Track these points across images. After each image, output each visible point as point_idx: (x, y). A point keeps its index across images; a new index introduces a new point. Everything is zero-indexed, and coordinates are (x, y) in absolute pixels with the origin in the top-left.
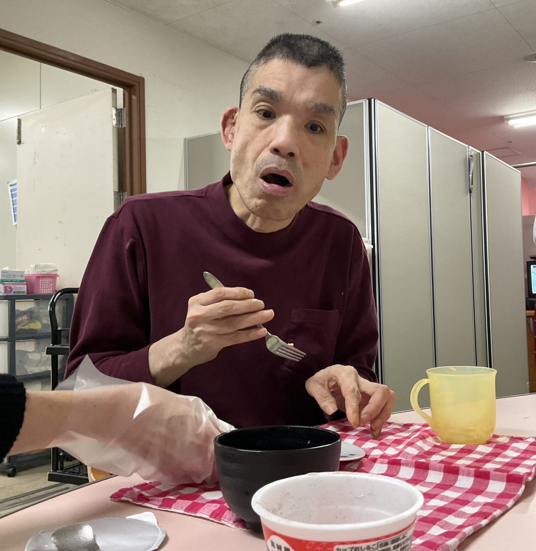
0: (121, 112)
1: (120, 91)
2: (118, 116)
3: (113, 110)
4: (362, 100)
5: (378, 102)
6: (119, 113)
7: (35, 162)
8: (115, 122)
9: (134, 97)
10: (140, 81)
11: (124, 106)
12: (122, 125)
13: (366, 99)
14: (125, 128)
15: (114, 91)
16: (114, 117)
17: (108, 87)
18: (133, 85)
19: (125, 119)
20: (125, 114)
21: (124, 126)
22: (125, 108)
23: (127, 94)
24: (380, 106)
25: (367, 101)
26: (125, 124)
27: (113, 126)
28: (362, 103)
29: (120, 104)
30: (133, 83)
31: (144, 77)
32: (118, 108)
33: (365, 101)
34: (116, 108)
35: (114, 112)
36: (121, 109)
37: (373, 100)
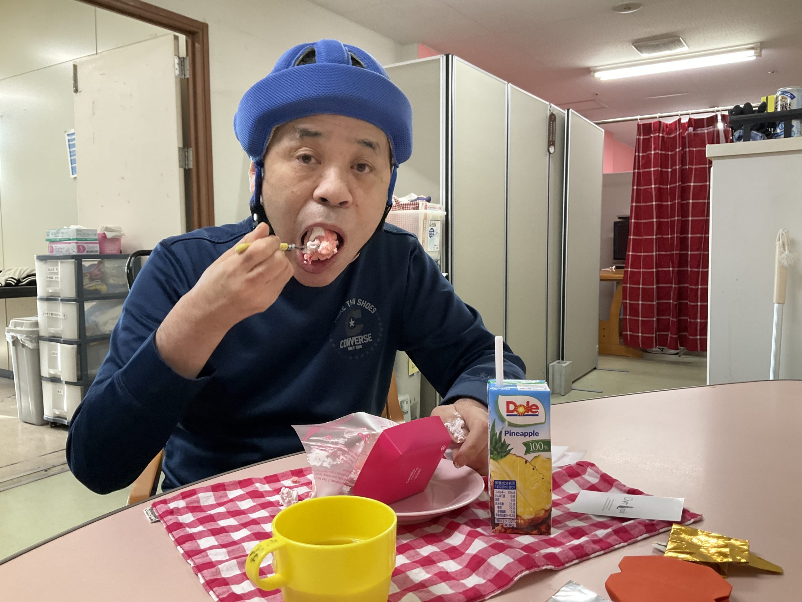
0: (184, 61)
1: (182, 38)
2: (180, 64)
3: (176, 59)
4: (439, 56)
5: (456, 58)
6: (182, 61)
7: (94, 113)
8: (177, 72)
9: (197, 45)
10: (204, 27)
11: (187, 55)
12: (185, 75)
13: (443, 55)
14: (188, 79)
15: (176, 38)
16: (177, 66)
17: (169, 34)
18: (197, 32)
19: (188, 68)
20: (188, 63)
21: (188, 76)
22: (188, 57)
23: (190, 41)
24: (457, 62)
25: (445, 57)
26: (188, 75)
27: (176, 77)
28: (439, 59)
29: (183, 52)
30: (196, 30)
31: (207, 22)
32: (181, 56)
33: (443, 57)
34: (179, 58)
35: (177, 61)
36: (184, 58)
37: (450, 56)
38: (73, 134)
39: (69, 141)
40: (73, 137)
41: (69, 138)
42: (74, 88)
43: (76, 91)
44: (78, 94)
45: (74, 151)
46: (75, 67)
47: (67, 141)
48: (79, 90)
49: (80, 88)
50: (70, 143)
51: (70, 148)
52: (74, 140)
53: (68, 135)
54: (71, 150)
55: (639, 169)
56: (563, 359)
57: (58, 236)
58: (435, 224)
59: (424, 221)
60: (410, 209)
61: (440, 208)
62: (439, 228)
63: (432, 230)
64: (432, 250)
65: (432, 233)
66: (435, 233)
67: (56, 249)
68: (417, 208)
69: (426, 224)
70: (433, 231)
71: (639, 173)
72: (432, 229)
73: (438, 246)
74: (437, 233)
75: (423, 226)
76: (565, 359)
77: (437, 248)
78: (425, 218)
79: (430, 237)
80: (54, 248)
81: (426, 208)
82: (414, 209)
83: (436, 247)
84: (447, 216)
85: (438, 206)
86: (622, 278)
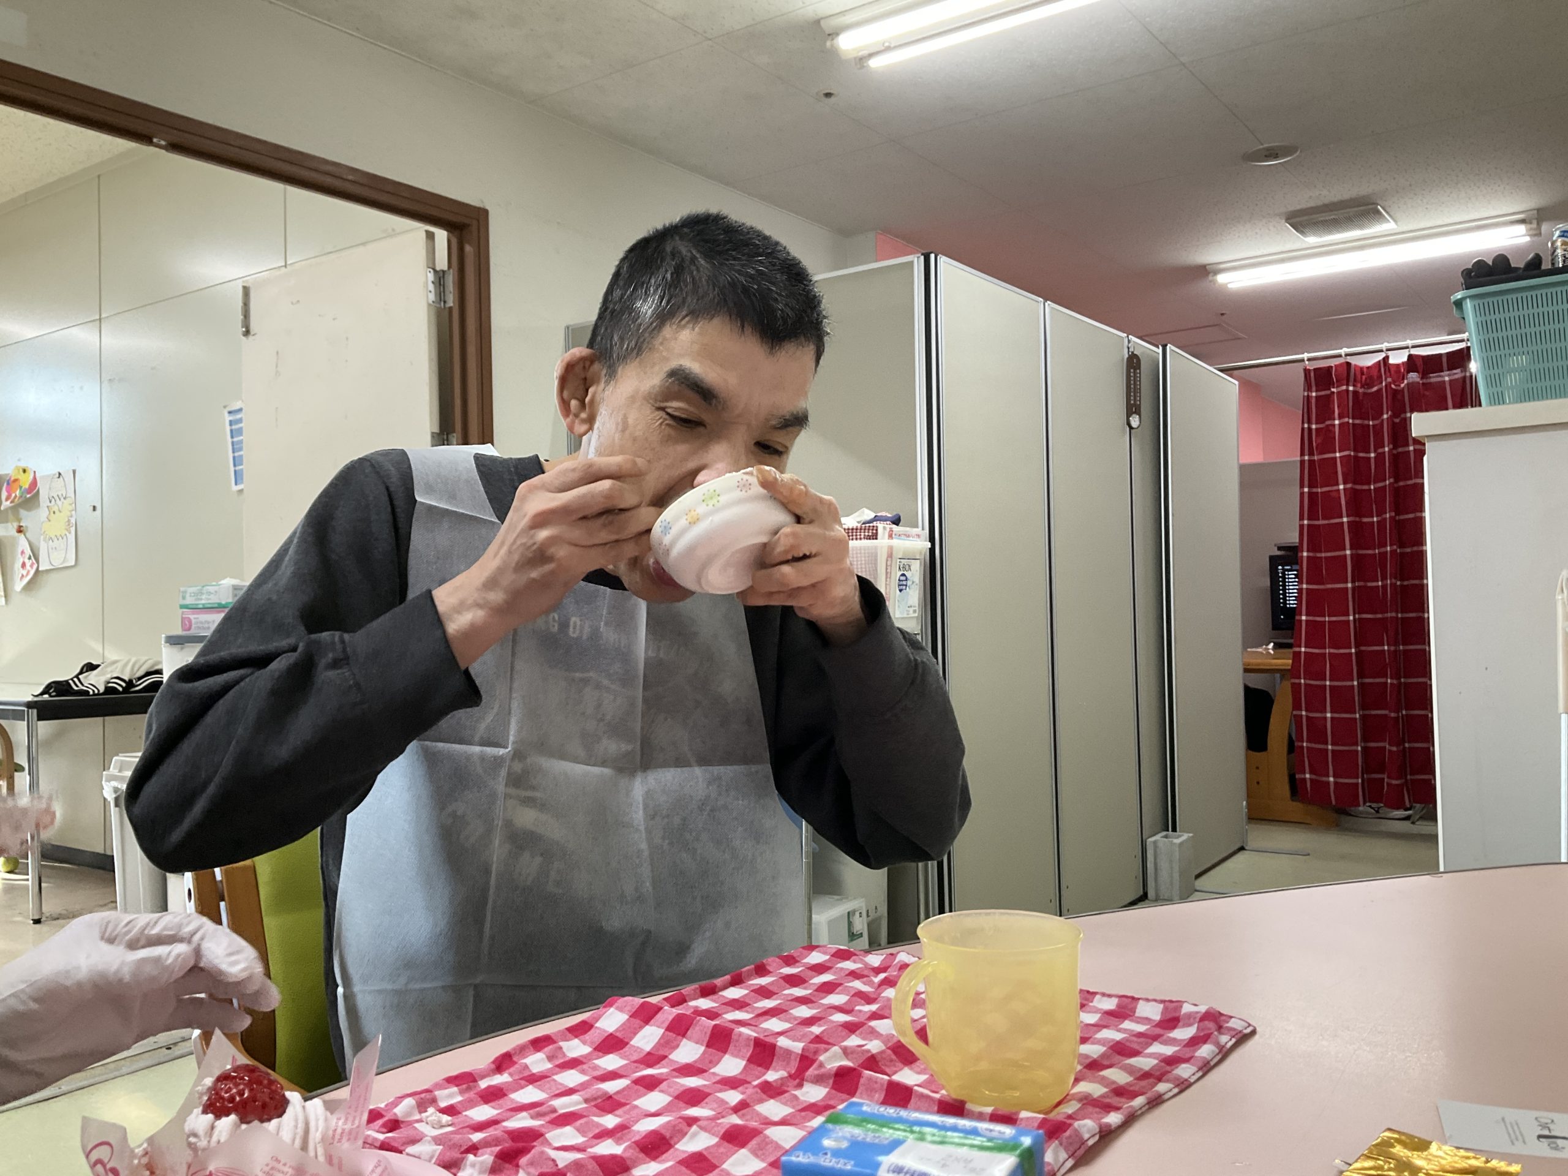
0: (444, 277)
1: (441, 236)
2: (438, 284)
3: (429, 274)
4: (912, 256)
5: (943, 260)
6: (440, 278)
7: (277, 373)
8: (432, 297)
9: (468, 249)
10: (480, 216)
11: (450, 267)
12: (445, 302)
13: (920, 255)
14: (450, 308)
15: (430, 236)
16: (431, 287)
17: (419, 229)
18: (469, 225)
19: (452, 290)
20: (450, 281)
21: (450, 303)
22: (451, 271)
23: (454, 241)
24: (947, 268)
25: (922, 258)
26: (451, 301)
27: (429, 305)
28: (912, 263)
29: (442, 263)
30: (466, 221)
31: (487, 207)
32: (438, 269)
33: (918, 257)
34: (435, 271)
35: (431, 276)
36: (444, 272)
37: (932, 256)
38: (240, 410)
39: (231, 423)
40: (238, 416)
41: (231, 418)
42: (242, 327)
43: (247, 333)
44: (251, 338)
45: (241, 442)
46: (246, 291)
47: (227, 423)
48: (252, 333)
49: (254, 326)
50: (234, 427)
51: (232, 437)
52: (240, 421)
53: (230, 412)
54: (235, 439)
55: (1311, 454)
56: (1174, 830)
57: (201, 599)
58: (909, 566)
59: (887, 561)
60: (861, 539)
61: (918, 536)
62: (916, 573)
63: (903, 578)
64: (905, 616)
65: (904, 583)
66: (909, 583)
67: (197, 623)
68: (875, 536)
69: (891, 566)
70: (906, 580)
71: (1311, 462)
72: (903, 575)
73: (917, 608)
74: (913, 582)
75: (887, 569)
76: (1178, 830)
77: (915, 611)
78: (890, 556)
79: (901, 590)
80: (193, 621)
81: (891, 536)
82: (869, 538)
83: (911, 610)
84: (932, 550)
85: (915, 531)
86: (1290, 667)
